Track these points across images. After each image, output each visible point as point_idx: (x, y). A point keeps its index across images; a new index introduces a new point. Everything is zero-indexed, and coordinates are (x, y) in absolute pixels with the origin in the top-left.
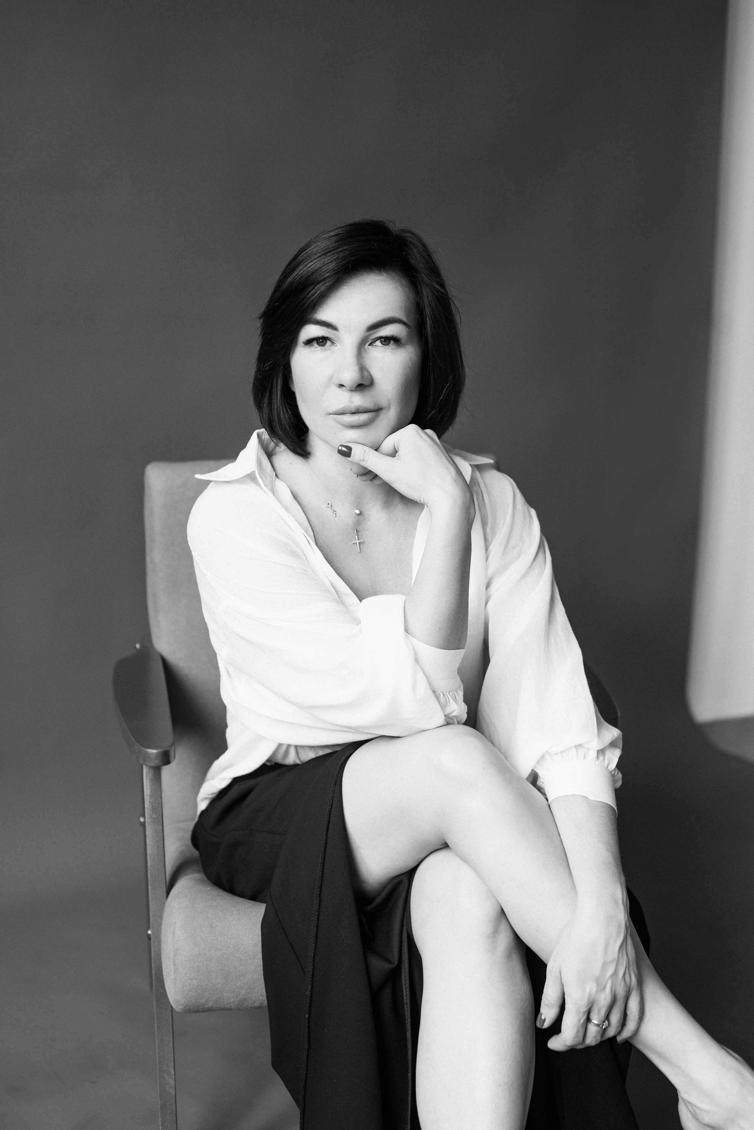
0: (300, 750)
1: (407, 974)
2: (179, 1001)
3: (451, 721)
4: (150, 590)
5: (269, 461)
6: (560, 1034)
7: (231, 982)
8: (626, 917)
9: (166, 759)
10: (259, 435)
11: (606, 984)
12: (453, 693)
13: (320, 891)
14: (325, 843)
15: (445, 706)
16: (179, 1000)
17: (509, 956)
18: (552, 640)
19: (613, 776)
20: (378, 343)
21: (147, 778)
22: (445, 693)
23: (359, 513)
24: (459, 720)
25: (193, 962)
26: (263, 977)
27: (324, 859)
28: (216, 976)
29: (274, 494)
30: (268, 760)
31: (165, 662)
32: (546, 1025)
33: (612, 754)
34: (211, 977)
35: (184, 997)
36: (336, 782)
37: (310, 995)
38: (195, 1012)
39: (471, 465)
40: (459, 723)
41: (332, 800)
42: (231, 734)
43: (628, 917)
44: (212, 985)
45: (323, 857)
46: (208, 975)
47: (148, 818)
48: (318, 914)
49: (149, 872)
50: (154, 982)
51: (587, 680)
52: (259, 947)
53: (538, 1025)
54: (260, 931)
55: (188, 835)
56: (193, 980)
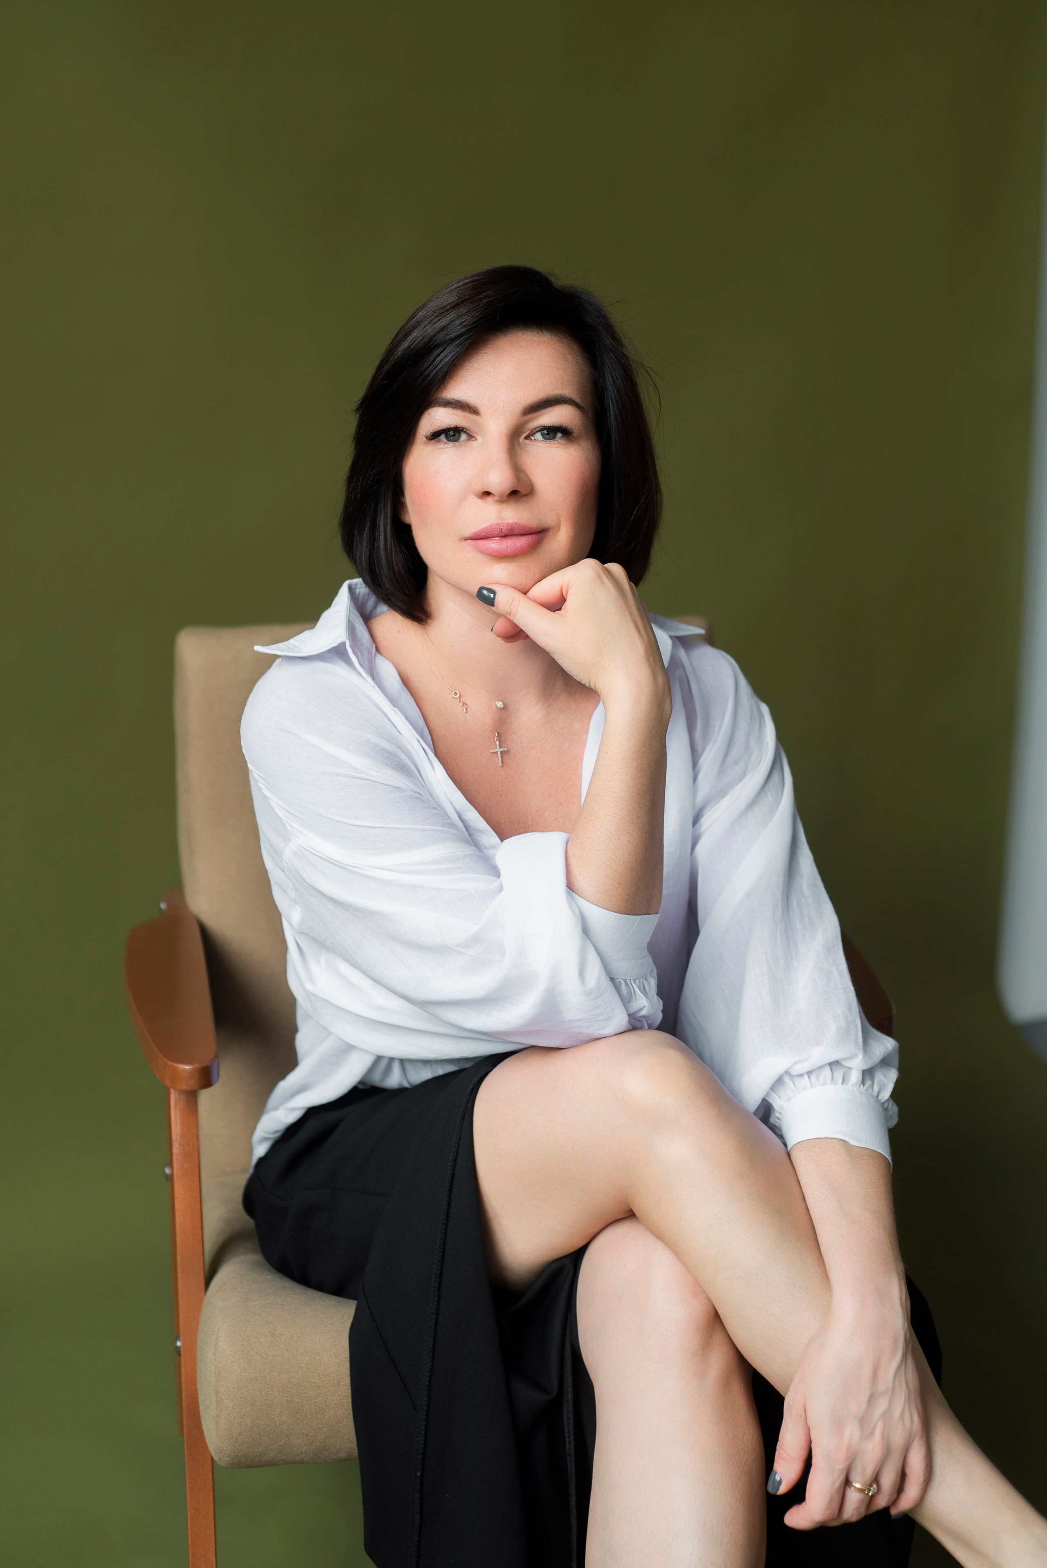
0: (409, 1067)
1: (571, 1410)
2: (223, 1450)
3: (638, 1024)
4: (183, 820)
5: (366, 627)
6: (804, 1504)
7: (303, 1421)
8: (906, 1325)
9: (206, 1078)
10: (351, 589)
11: (874, 1428)
12: (641, 981)
13: (440, 1283)
14: (446, 1209)
15: (629, 1001)
16: (224, 1448)
17: (726, 1384)
18: (794, 903)
19: (886, 1110)
20: (538, 436)
21: (176, 1108)
22: (628, 981)
23: (502, 706)
24: (650, 1022)
25: (245, 1389)
26: (351, 1412)
27: (446, 1233)
28: (281, 1411)
29: (373, 679)
30: (361, 1082)
31: (204, 932)
32: (782, 1490)
33: (885, 1076)
34: (273, 1413)
35: (231, 1443)
36: (464, 1115)
37: (423, 1442)
38: (248, 1467)
39: (671, 637)
40: (650, 1027)
41: (458, 1143)
42: (303, 1041)
43: (908, 1325)
44: (274, 1425)
45: (443, 1231)
46: (268, 1410)
47: (178, 1168)
48: (437, 1317)
49: (179, 1250)
50: (185, 1420)
51: (847, 964)
52: (346, 1368)
53: (770, 1489)
54: (348, 1343)
55: (239, 1195)
56: (245, 1418)
